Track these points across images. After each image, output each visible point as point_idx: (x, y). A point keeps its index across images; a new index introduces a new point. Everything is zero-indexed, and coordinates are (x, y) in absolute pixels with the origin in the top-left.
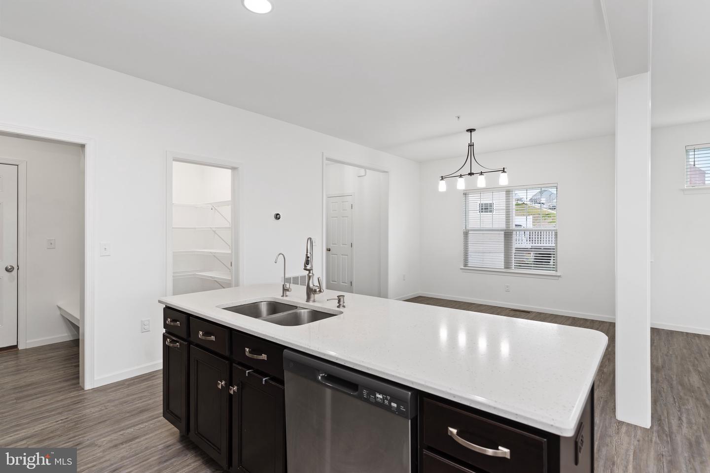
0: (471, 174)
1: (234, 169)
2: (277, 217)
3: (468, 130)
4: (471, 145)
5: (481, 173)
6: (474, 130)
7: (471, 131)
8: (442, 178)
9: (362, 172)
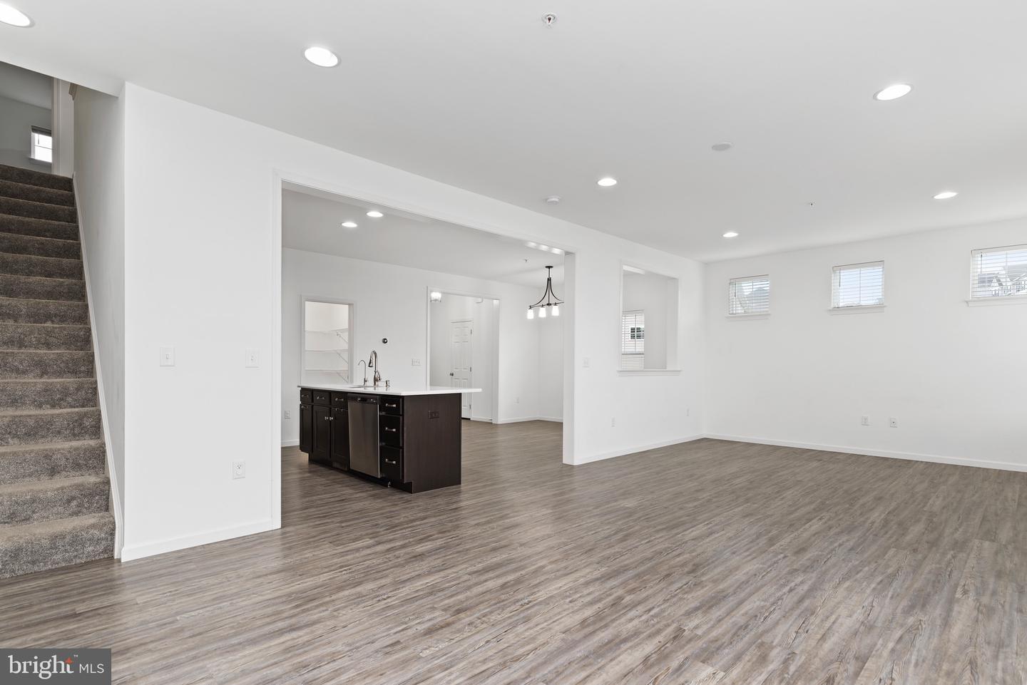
0: (549, 304)
1: (349, 304)
2: (385, 341)
3: (547, 267)
4: (549, 280)
5: (556, 304)
6: (552, 267)
7: (549, 267)
8: (531, 307)
9: (480, 300)
